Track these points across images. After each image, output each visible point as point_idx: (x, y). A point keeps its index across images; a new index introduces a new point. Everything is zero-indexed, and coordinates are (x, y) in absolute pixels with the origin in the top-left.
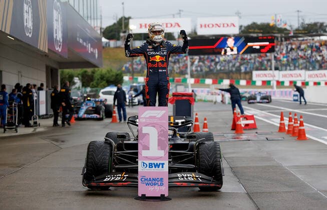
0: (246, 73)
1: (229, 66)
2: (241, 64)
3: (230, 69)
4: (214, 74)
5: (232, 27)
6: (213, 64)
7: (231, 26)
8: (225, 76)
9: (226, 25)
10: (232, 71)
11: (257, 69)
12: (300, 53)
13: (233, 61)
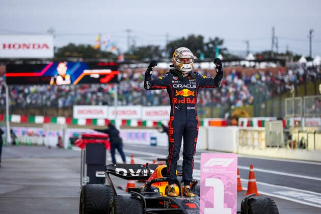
0: (65, 108)
1: (42, 98)
2: (58, 97)
3: (44, 103)
4: (22, 109)
5: (45, 49)
6: (21, 96)
7: (43, 47)
8: (37, 112)
9: (36, 46)
10: (46, 106)
11: (79, 103)
12: (134, 84)
13: (48, 93)
